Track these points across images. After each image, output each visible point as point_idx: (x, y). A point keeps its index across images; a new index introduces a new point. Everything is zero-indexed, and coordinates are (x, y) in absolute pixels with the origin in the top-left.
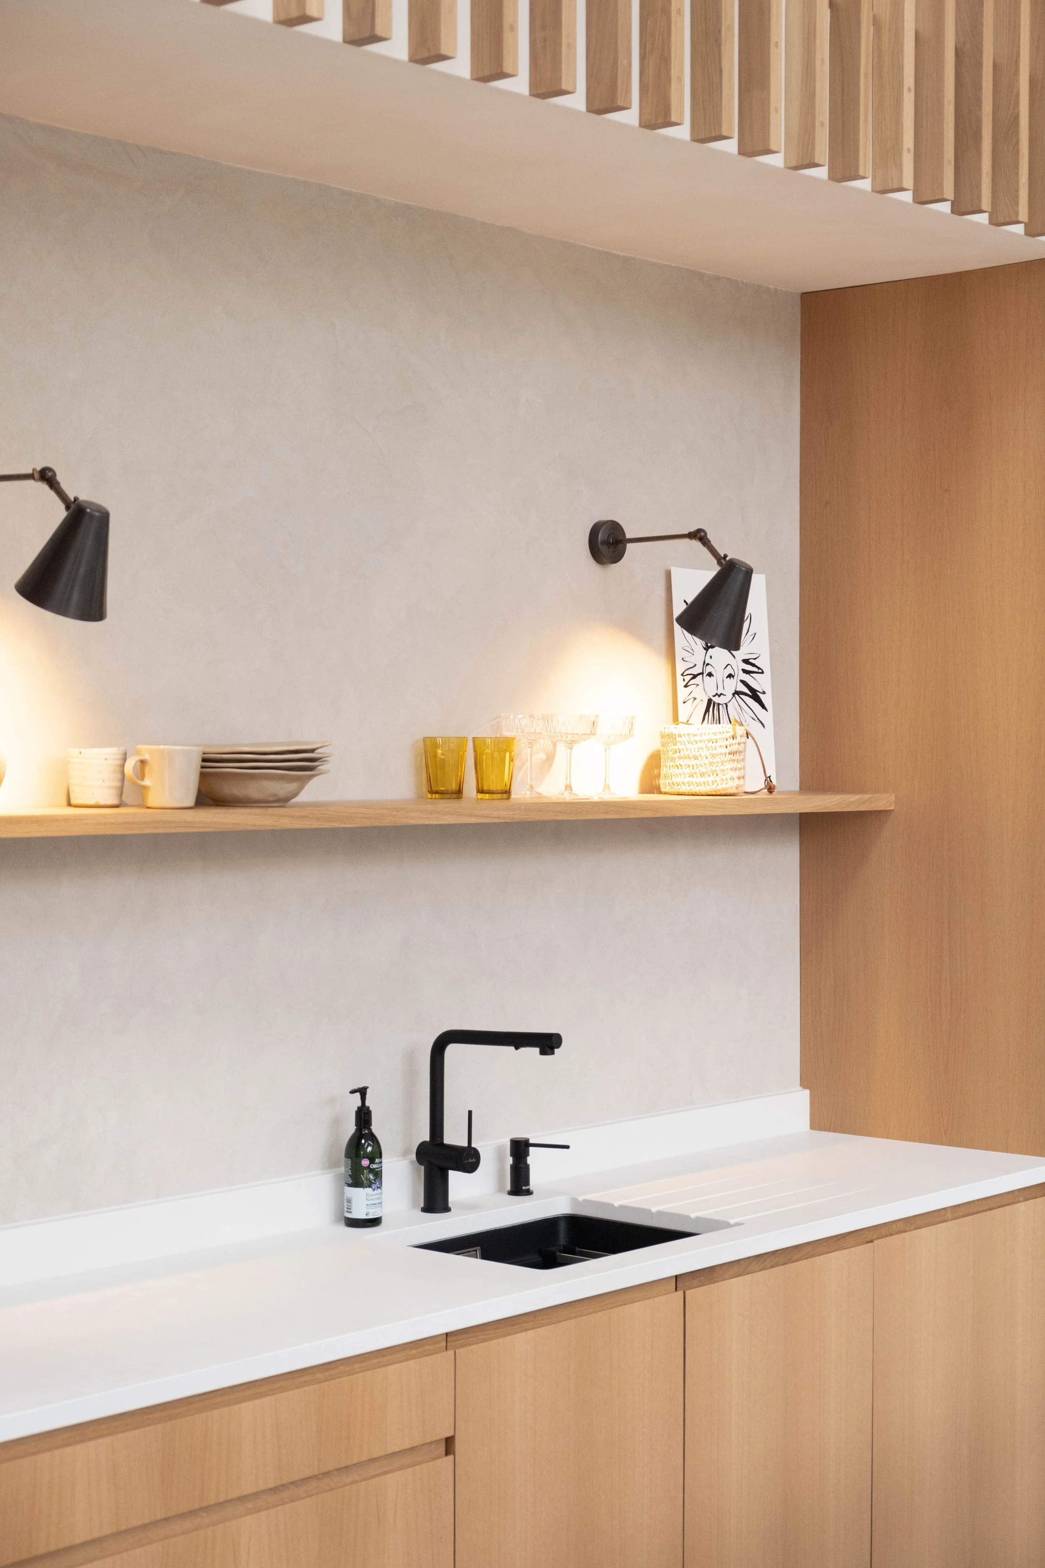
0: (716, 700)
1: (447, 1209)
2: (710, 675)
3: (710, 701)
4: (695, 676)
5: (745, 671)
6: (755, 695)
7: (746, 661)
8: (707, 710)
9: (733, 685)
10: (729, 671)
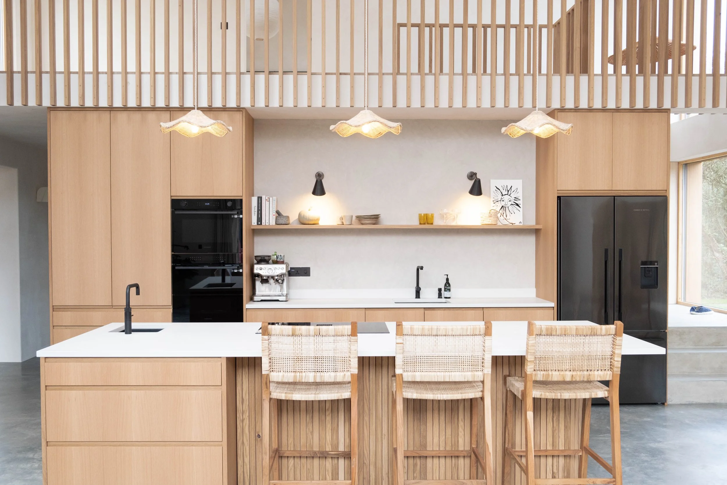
0: (505, 206)
1: (419, 298)
2: (503, 201)
3: (502, 206)
4: (498, 201)
5: (514, 200)
6: (517, 205)
7: (515, 198)
8: (502, 208)
9: (510, 203)
10: (510, 200)
